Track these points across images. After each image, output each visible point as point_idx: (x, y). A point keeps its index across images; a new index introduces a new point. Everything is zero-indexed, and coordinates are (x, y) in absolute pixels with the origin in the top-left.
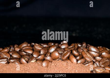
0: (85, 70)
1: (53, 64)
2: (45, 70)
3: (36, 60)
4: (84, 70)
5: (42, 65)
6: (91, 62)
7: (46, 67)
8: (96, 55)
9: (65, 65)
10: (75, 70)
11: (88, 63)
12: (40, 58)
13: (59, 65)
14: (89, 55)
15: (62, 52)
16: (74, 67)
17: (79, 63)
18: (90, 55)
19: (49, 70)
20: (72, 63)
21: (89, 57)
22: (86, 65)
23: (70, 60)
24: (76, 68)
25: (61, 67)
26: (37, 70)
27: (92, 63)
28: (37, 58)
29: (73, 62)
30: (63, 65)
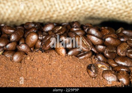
0: (79, 65)
1: (28, 58)
2: (17, 68)
3: (3, 51)
4: (77, 66)
5: (12, 59)
6: (88, 53)
7: (18, 62)
8: (97, 41)
9: (47, 58)
10: (62, 66)
11: (84, 54)
12: (9, 47)
13: (37, 60)
14: (86, 42)
15: (43, 36)
16: (61, 61)
17: (70, 56)
18: (88, 42)
19: (23, 66)
20: (59, 54)
21: (85, 45)
22: (81, 58)
23: (55, 51)
24: (64, 62)
25: (40, 62)
26: (4, 67)
27: (90, 54)
28: (5, 48)
29: (61, 54)
30: (43, 59)
